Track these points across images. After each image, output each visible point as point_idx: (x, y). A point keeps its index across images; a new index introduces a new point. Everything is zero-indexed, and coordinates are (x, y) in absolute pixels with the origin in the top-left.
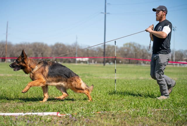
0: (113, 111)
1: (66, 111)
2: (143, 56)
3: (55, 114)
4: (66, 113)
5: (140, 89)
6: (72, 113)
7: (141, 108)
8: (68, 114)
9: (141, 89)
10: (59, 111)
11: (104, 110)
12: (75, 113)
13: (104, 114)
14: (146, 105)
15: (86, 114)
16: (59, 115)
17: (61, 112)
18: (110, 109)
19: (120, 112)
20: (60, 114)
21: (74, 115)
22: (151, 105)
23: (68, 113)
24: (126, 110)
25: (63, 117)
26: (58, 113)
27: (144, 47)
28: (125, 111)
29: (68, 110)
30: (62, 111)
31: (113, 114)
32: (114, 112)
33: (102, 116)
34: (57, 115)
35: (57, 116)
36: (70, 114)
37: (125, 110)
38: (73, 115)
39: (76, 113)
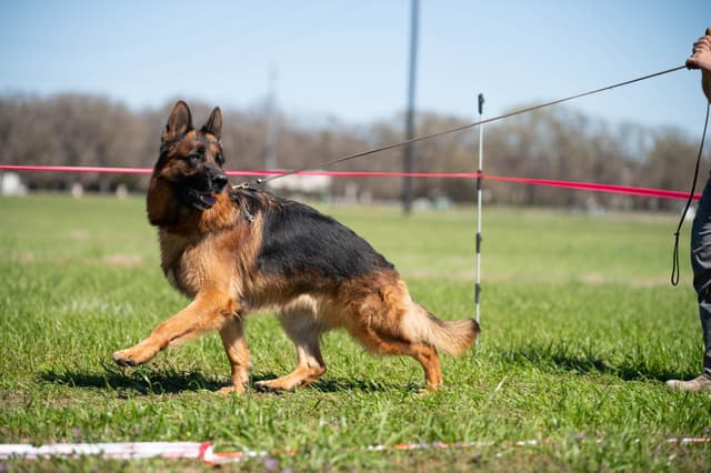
0: (476, 440)
1: (242, 435)
2: (599, 169)
3: (190, 449)
4: (245, 449)
5: (598, 336)
6: (275, 446)
7: (615, 428)
8: (253, 454)
9: (602, 333)
10: (207, 438)
11: (433, 437)
12: (290, 446)
13: (433, 457)
14: (638, 416)
15: (345, 455)
16: (210, 456)
17: (221, 441)
18: (461, 433)
19: (511, 449)
20: (217, 451)
21: (283, 456)
22: (659, 416)
23: (252, 447)
24: (540, 436)
25: (231, 465)
26: (204, 448)
27: (604, 124)
28: (534, 442)
29: (255, 434)
30: (226, 436)
31: (474, 454)
32: (479, 444)
33: (422, 462)
34: (202, 455)
35: (199, 461)
36: (263, 453)
37: (534, 437)
38: (276, 457)
39: (296, 448)
